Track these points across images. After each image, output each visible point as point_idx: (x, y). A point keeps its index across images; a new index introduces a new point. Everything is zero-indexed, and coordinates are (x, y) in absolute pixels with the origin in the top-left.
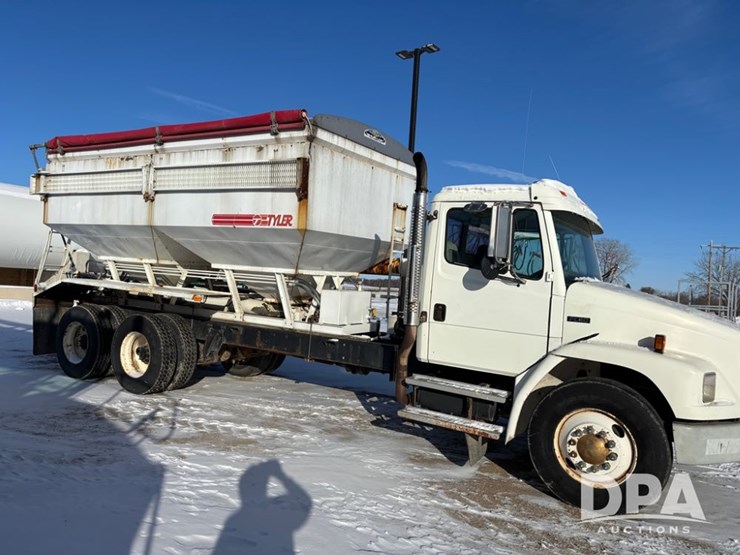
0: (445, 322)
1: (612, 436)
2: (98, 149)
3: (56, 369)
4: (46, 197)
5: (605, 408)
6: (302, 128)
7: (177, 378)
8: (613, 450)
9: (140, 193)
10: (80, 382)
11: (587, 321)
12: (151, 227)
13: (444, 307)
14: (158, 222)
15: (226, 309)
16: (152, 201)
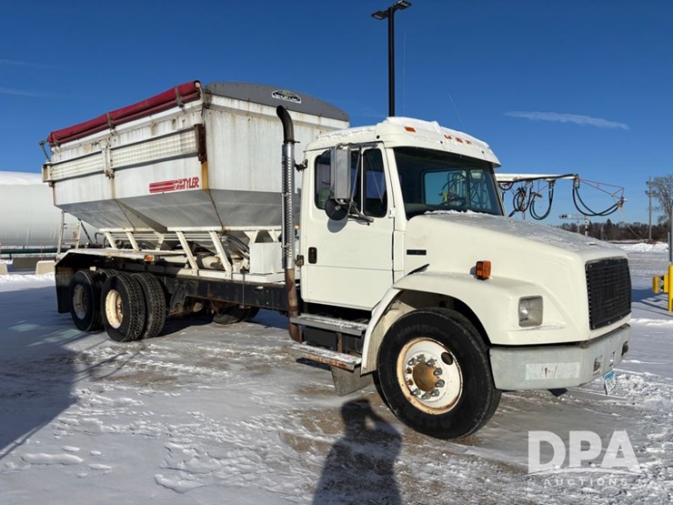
0: (317, 264)
1: (440, 364)
2: (78, 138)
3: (72, 324)
4: (53, 183)
5: (436, 337)
6: (198, 98)
7: (149, 327)
8: (441, 377)
9: (102, 172)
10: (84, 333)
11: (423, 253)
12: (115, 200)
13: (315, 249)
14: (118, 197)
15: (187, 266)
16: (113, 177)
